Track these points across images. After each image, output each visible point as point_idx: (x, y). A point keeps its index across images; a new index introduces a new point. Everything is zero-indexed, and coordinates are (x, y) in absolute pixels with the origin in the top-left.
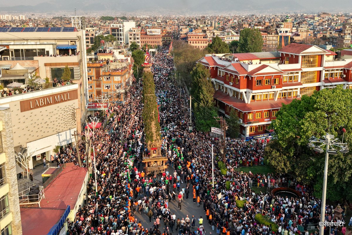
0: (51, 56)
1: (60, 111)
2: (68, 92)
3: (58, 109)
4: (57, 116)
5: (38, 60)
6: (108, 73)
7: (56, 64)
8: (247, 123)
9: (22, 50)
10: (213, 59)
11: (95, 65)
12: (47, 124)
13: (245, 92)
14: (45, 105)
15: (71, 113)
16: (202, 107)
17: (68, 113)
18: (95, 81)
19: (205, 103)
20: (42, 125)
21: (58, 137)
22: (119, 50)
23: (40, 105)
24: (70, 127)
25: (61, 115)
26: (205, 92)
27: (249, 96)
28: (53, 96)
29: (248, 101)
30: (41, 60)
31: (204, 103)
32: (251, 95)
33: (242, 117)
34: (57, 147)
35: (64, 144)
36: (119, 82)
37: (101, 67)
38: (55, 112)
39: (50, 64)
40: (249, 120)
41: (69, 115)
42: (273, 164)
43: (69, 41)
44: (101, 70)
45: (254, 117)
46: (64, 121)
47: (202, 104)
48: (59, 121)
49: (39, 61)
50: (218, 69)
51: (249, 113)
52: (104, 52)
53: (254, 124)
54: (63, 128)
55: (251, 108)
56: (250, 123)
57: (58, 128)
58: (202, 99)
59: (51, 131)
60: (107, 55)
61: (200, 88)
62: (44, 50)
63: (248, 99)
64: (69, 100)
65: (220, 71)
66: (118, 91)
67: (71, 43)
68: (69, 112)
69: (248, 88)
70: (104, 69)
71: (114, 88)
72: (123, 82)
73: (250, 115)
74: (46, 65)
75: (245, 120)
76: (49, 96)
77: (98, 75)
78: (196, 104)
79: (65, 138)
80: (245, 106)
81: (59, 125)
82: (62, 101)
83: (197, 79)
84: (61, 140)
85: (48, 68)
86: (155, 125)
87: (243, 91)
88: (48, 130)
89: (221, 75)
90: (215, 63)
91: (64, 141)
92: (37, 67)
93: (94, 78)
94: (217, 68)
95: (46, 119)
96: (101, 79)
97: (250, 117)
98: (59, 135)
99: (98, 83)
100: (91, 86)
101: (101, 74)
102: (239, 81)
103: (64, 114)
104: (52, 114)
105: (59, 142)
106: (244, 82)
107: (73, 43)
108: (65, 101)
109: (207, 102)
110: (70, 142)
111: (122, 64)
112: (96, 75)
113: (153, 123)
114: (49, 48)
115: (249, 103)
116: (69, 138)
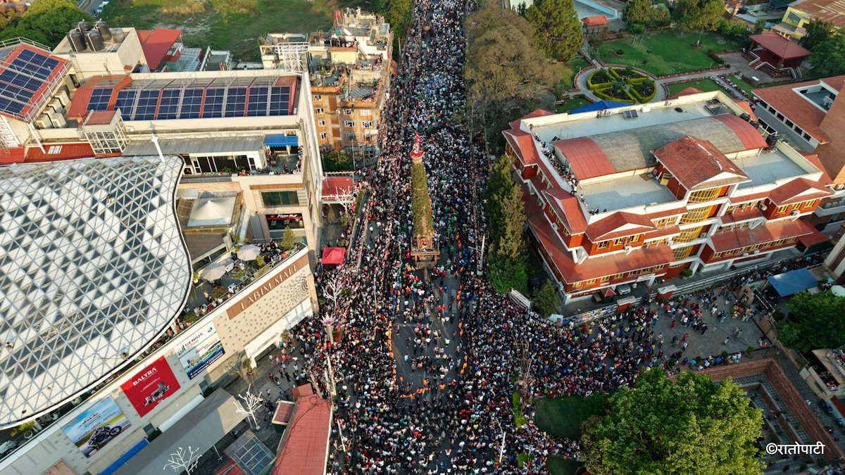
1: (285, 290)
2: (294, 263)
5: (238, 182)
6: (351, 104)
7: (268, 186)
8: (571, 292)
9: (210, 158)
11: (328, 90)
13: (577, 251)
14: (261, 296)
15: (301, 284)
18: (330, 115)
23: (254, 299)
24: (301, 299)
25: (286, 293)
27: (582, 256)
28: (272, 279)
30: (243, 182)
36: (369, 118)
37: (338, 94)
38: (278, 294)
39: (259, 187)
40: (575, 288)
43: (285, 131)
44: (339, 99)
45: (584, 284)
46: (291, 298)
48: (284, 301)
49: (241, 183)
53: (582, 292)
55: (581, 275)
56: (576, 292)
60: (346, 50)
62: (245, 157)
63: (579, 260)
64: (296, 272)
66: (367, 132)
68: (298, 285)
69: (582, 245)
71: (360, 126)
72: (375, 118)
74: (252, 188)
75: (569, 289)
76: (266, 284)
77: (333, 106)
80: (573, 265)
82: (286, 279)
85: (257, 192)
92: (238, 191)
93: (328, 110)
94: (536, 167)
96: (340, 112)
97: (577, 285)
98: (286, 317)
99: (335, 117)
100: (323, 122)
101: (338, 105)
103: (291, 290)
104: (273, 300)
105: (287, 324)
108: (290, 276)
111: (373, 73)
112: (330, 104)
114: (253, 155)
115: (581, 263)
116: (301, 311)
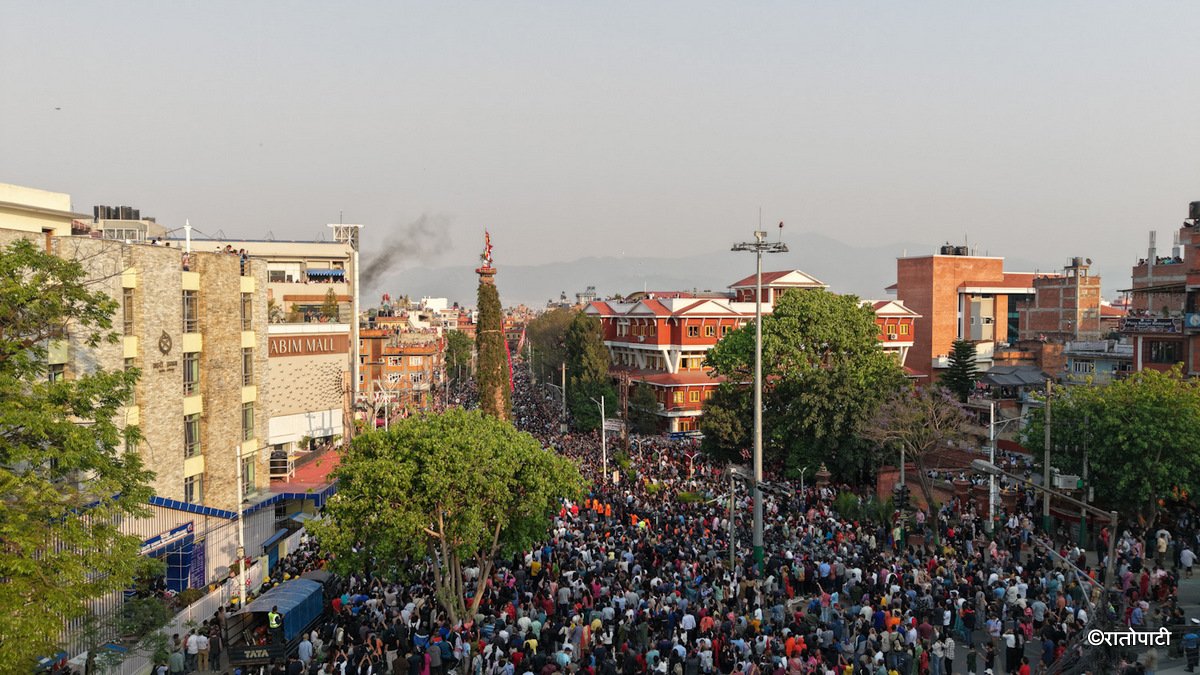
0: (297, 282)
1: (315, 372)
2: (332, 336)
3: (310, 365)
4: (309, 379)
5: (271, 290)
6: (397, 351)
7: (306, 297)
8: (674, 410)
10: (608, 306)
11: (372, 334)
12: (289, 390)
13: (669, 352)
14: (287, 354)
15: (334, 379)
16: (586, 382)
17: (328, 377)
18: (371, 367)
19: (593, 375)
20: (279, 391)
21: (307, 419)
22: (420, 313)
23: (279, 350)
24: (332, 404)
25: (316, 378)
26: (592, 354)
27: (676, 358)
28: (305, 338)
29: (674, 368)
30: (277, 289)
31: (590, 374)
32: (680, 356)
33: (662, 397)
34: (306, 439)
35: (318, 434)
36: (420, 369)
37: (384, 337)
38: (306, 370)
39: (294, 298)
40: (677, 404)
41: (330, 382)
42: (712, 426)
43: (331, 261)
44: (384, 344)
45: (686, 398)
46: (320, 392)
47: (585, 377)
48: (312, 389)
49: (273, 291)
50: (618, 323)
51: (677, 389)
52: (390, 315)
53: (687, 414)
54: (317, 405)
55: (680, 381)
56: (679, 410)
57: (309, 402)
58: (586, 368)
59: (295, 404)
60: (395, 319)
61: (582, 351)
63: (674, 365)
64: (332, 352)
65: (621, 326)
66: (416, 386)
67: (335, 266)
68: (331, 376)
69: (672, 343)
70: (389, 341)
71: (408, 380)
72: (426, 369)
73: (679, 393)
74: (286, 298)
75: (669, 404)
76: (296, 338)
77: (377, 354)
78: (574, 379)
79: (321, 425)
80: (669, 377)
81: (311, 397)
82: (319, 352)
83: (577, 335)
84: (313, 427)
85: (291, 304)
86: (503, 394)
87: (664, 348)
88: (290, 402)
89: (624, 334)
90: (612, 311)
91: (317, 429)
93: (369, 360)
94: (615, 319)
95: (289, 380)
96: (384, 361)
97: (678, 398)
98: (309, 417)
99: (377, 369)
101: (383, 352)
102: (655, 329)
103: (322, 378)
104: (298, 374)
105: (308, 429)
106: (664, 330)
107: (338, 266)
108: (325, 352)
109: (596, 372)
110: (330, 434)
111: (427, 336)
113: (499, 390)
114: (293, 270)
115: (676, 372)
116: (329, 426)
